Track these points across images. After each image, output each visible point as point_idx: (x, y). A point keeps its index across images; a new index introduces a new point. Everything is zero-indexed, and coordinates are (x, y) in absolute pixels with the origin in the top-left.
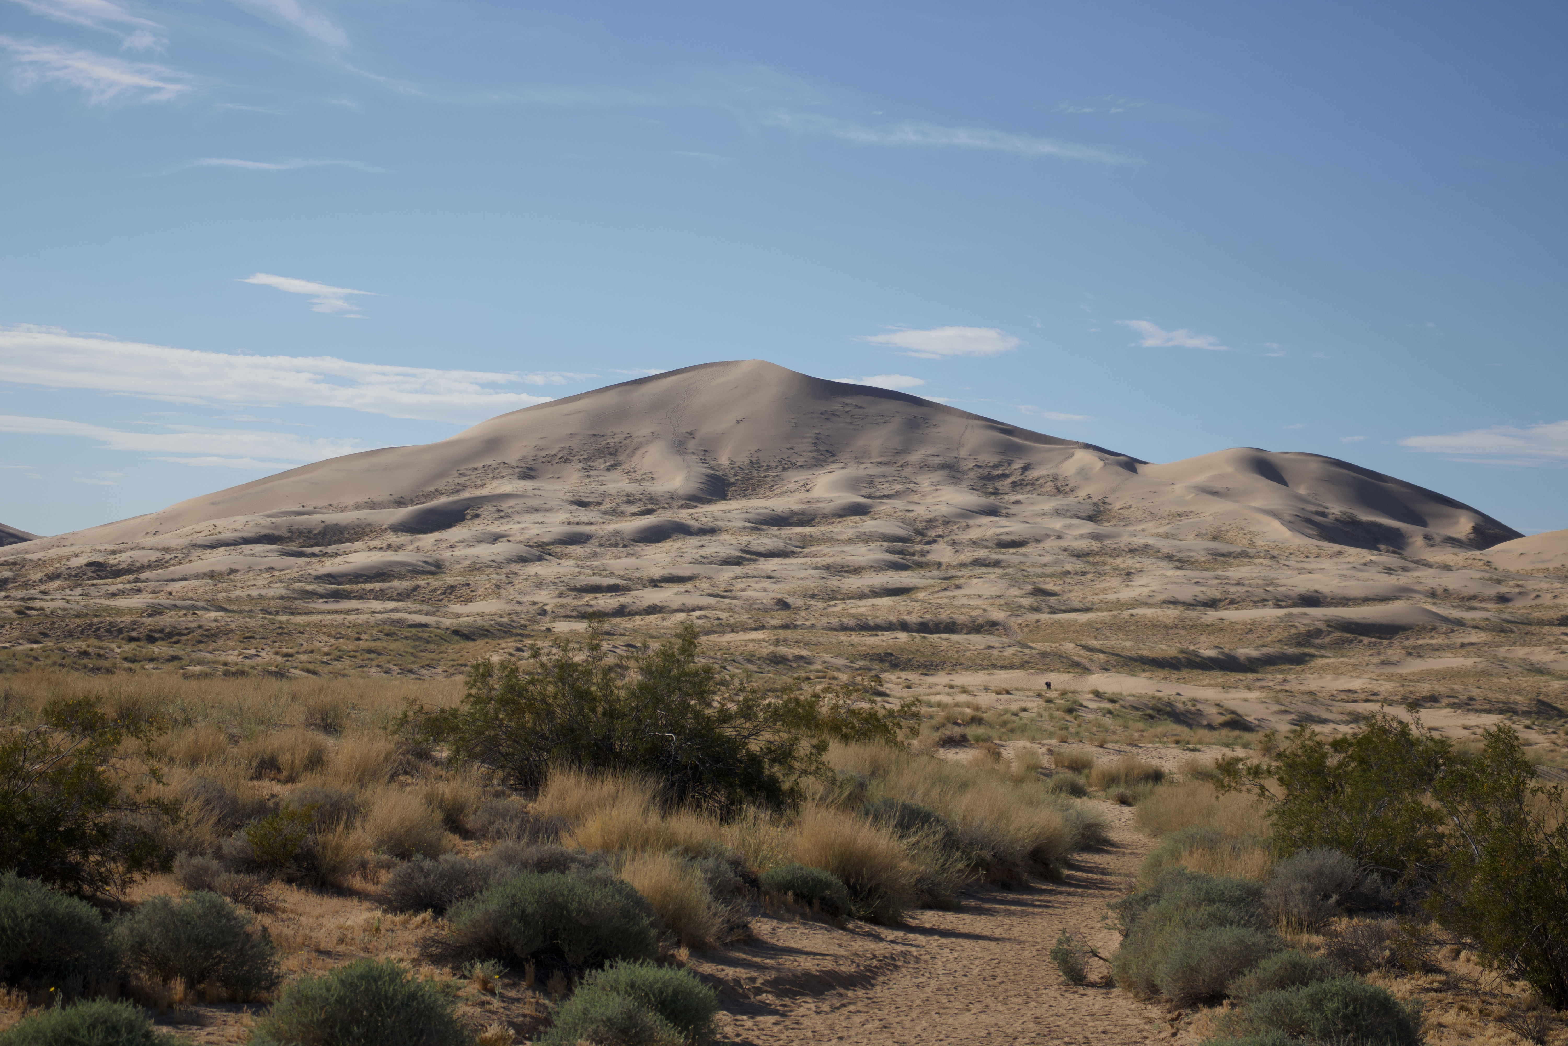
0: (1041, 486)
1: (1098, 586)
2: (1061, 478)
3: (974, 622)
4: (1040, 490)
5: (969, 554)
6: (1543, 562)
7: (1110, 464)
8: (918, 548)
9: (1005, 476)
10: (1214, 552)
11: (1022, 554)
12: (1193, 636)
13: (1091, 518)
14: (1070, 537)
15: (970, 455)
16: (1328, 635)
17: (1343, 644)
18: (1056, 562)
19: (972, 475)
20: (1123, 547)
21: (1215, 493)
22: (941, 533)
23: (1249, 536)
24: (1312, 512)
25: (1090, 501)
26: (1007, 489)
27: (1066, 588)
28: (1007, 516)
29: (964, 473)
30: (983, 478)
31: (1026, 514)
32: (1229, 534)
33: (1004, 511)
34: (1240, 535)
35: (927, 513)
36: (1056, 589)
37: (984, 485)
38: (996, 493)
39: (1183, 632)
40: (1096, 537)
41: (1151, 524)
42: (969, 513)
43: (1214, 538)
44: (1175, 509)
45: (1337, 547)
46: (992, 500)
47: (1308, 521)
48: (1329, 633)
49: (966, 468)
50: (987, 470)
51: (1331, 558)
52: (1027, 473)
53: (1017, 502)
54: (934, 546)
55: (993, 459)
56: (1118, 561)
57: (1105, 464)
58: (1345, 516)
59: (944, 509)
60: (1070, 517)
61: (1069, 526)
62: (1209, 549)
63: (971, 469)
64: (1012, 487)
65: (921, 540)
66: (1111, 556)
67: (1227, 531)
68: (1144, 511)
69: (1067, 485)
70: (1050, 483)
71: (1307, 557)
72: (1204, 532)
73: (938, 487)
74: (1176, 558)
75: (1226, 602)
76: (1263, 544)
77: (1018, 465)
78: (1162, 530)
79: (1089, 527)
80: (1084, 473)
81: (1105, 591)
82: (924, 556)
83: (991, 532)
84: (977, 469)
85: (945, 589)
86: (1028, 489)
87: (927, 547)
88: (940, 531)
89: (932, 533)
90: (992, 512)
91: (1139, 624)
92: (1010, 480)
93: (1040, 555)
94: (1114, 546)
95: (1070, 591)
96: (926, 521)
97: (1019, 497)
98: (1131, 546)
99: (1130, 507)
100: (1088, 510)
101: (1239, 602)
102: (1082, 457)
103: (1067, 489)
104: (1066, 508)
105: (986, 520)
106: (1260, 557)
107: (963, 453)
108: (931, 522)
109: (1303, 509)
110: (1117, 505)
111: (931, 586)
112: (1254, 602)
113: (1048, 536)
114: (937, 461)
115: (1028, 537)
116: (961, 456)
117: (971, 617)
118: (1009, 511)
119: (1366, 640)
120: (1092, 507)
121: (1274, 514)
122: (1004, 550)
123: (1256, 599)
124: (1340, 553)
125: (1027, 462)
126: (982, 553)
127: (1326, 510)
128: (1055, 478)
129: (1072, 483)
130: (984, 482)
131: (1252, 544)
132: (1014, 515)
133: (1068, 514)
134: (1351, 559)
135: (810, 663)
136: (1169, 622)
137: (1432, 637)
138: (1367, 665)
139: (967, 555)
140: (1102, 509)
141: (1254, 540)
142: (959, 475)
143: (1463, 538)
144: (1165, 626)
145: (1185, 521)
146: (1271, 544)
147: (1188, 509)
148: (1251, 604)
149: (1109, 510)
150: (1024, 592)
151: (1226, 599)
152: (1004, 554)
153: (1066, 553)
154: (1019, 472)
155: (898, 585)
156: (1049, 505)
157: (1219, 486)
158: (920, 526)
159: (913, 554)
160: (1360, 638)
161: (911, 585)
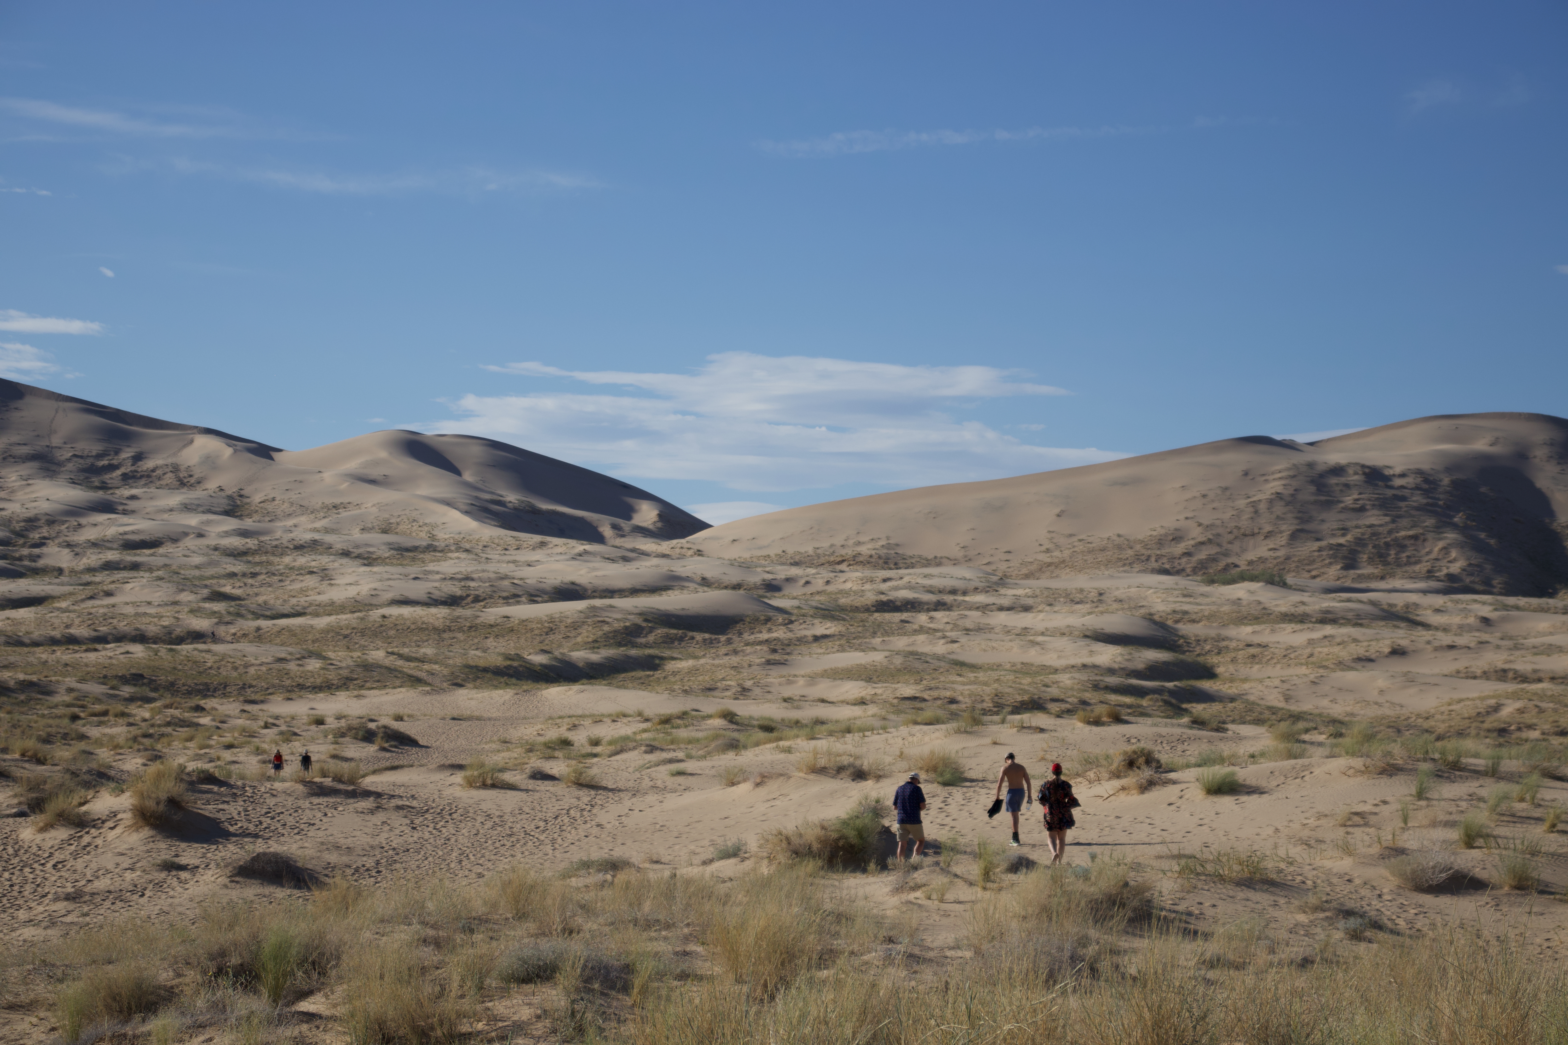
0: (159, 478)
1: (291, 587)
2: (182, 468)
3: (170, 633)
4: (158, 483)
5: (94, 557)
6: (760, 548)
7: (240, 451)
8: (25, 551)
9: (112, 468)
10: (396, 546)
11: (162, 556)
12: (476, 641)
13: (229, 513)
14: (213, 534)
15: (65, 443)
16: (651, 632)
17: (672, 642)
18: (211, 563)
19: (70, 466)
20: (286, 544)
21: (372, 482)
22: (46, 535)
23: (426, 529)
24: (487, 501)
25: (223, 494)
26: (116, 482)
27: (250, 591)
28: (125, 513)
29: (60, 464)
30: (83, 470)
31: (148, 510)
32: (401, 527)
33: (121, 508)
34: (415, 528)
35: (24, 510)
36: (238, 592)
37: (87, 478)
38: (104, 487)
39: (460, 636)
40: (244, 534)
41: (303, 519)
42: (76, 511)
43: (385, 531)
44: (329, 501)
45: (537, 538)
46: (100, 494)
47: (485, 510)
48: (652, 629)
49: (63, 458)
50: (89, 461)
51: (534, 549)
52: (140, 463)
53: (133, 497)
54: (44, 550)
55: (96, 448)
56: (287, 560)
57: (235, 451)
58: (523, 505)
59: (44, 507)
60: (203, 512)
61: (208, 522)
62: (389, 544)
63: (69, 460)
64: (123, 480)
65: (25, 543)
66: (273, 554)
67: (398, 524)
68: (292, 504)
69: (191, 476)
70: (170, 475)
71: (506, 549)
72: (370, 526)
73: (30, 482)
74: (353, 555)
75: (470, 599)
76: (446, 536)
77: (127, 454)
78: (319, 524)
79: (231, 524)
80: (211, 462)
81: (303, 591)
82: (34, 561)
83: (111, 531)
84: (75, 459)
85: (91, 598)
86: (143, 482)
87: (36, 551)
88: (45, 531)
89: (35, 536)
90: (107, 507)
91: (399, 627)
92: (119, 472)
93: (185, 556)
94: (275, 543)
95: (257, 595)
96: (25, 521)
97: (134, 492)
98: (295, 543)
99: (274, 499)
100: (224, 503)
101: (485, 599)
102: (203, 444)
103: (192, 480)
104: (196, 502)
105: (102, 518)
106: (452, 551)
107: (56, 441)
108: (32, 522)
109: (477, 498)
110: (257, 498)
111: (71, 594)
112: (504, 598)
113: (186, 534)
114: (24, 450)
115: (161, 535)
116: (54, 445)
117: (164, 627)
118: (126, 507)
119: (699, 636)
120: (226, 501)
121: (448, 503)
122: (138, 551)
123: (505, 594)
124: (543, 544)
125: (137, 450)
126: (112, 556)
127: (501, 499)
128: (176, 469)
129: (197, 474)
130: (87, 475)
131: (433, 537)
132: (133, 512)
133: (201, 509)
134: (559, 550)
135: (50, 693)
136: (439, 624)
137: (770, 630)
138: (750, 666)
139: (93, 559)
140: (239, 502)
141: (434, 533)
142: (54, 468)
143: (651, 527)
144: (435, 629)
145: (344, 514)
146: (457, 537)
147: (345, 500)
148: (501, 601)
149: (248, 504)
150: (199, 597)
151: (468, 596)
152: (139, 555)
153: (217, 553)
154: (129, 463)
155: (25, 594)
156: (175, 499)
157: (375, 473)
158: (18, 527)
159: (20, 559)
160: (690, 634)
161: (43, 594)
